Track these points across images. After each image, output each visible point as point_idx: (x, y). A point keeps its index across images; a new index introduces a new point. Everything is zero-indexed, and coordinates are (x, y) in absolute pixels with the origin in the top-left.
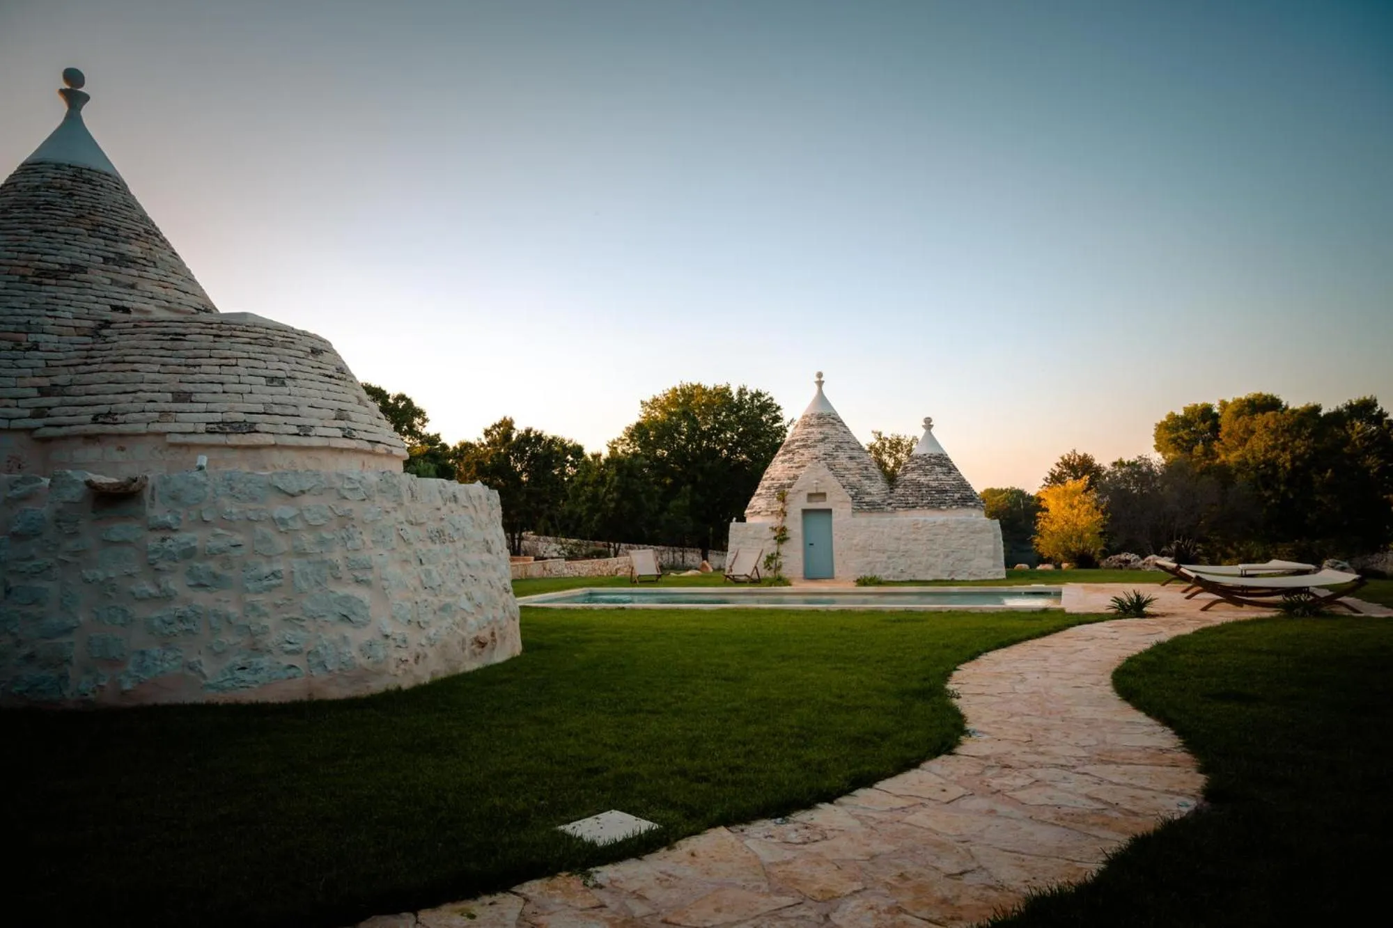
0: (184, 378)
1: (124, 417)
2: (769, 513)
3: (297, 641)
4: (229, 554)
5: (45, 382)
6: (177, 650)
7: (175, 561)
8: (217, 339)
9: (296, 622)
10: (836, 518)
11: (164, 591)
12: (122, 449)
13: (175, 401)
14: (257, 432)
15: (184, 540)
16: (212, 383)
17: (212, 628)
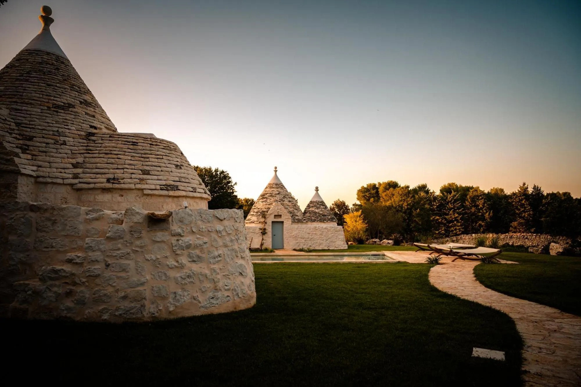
0: (144, 163)
1: (123, 180)
2: (258, 222)
3: (229, 285)
4: (203, 247)
5: (74, 161)
6: (188, 291)
7: (184, 250)
8: (151, 146)
9: (227, 276)
10: (285, 225)
11: (181, 264)
12: (122, 196)
13: (144, 174)
14: (179, 190)
15: (186, 241)
16: (156, 166)
17: (200, 280)
